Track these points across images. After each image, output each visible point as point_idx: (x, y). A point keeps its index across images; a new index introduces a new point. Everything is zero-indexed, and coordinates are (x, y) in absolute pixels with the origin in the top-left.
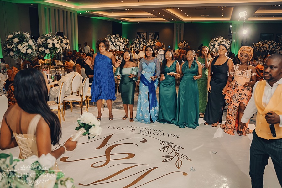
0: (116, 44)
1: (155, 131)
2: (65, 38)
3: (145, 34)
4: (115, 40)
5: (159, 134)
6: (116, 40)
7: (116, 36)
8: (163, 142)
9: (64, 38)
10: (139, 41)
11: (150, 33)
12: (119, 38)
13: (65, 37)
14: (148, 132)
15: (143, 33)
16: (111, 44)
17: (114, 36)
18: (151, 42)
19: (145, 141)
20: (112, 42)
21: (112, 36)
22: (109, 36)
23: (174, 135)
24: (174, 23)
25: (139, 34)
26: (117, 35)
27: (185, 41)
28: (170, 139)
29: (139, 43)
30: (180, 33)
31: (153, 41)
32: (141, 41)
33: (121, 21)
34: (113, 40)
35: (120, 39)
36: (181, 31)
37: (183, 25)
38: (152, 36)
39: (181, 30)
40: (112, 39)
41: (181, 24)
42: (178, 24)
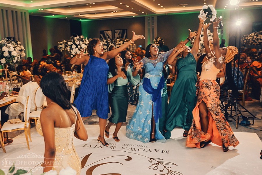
0: (81, 48)
1: (140, 148)
2: (19, 44)
3: (110, 33)
4: (79, 42)
5: (144, 150)
6: (81, 42)
7: (80, 38)
8: (151, 159)
9: (17, 44)
10: (106, 42)
11: (116, 31)
12: (84, 40)
13: (19, 42)
14: (132, 149)
15: (107, 31)
16: (76, 48)
17: (78, 37)
18: (120, 41)
19: (129, 159)
20: (76, 44)
21: (75, 38)
22: (72, 38)
23: (163, 150)
24: (144, 17)
25: (102, 32)
26: (82, 37)
27: (160, 39)
28: (159, 155)
29: (106, 44)
30: (152, 28)
31: (122, 40)
32: (109, 41)
33: (79, 18)
34: (77, 43)
35: (86, 41)
36: (153, 26)
37: (156, 19)
38: (119, 35)
39: (153, 24)
40: (75, 42)
41: (153, 18)
42: (149, 18)
